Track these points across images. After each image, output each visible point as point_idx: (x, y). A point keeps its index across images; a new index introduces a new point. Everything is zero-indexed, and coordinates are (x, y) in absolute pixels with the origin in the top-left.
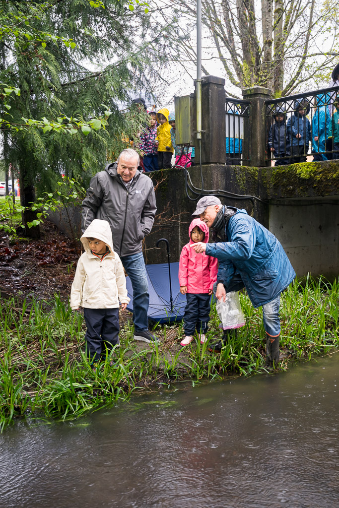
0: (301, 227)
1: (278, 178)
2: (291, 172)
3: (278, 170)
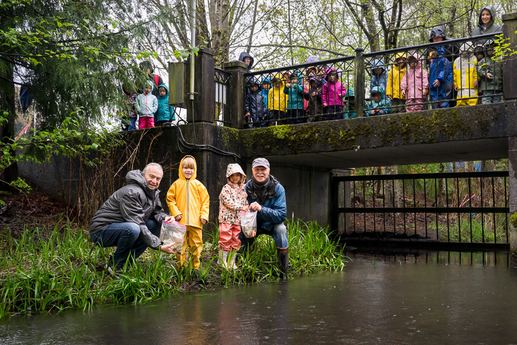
1: (257, 138)
2: (268, 133)
3: (256, 132)
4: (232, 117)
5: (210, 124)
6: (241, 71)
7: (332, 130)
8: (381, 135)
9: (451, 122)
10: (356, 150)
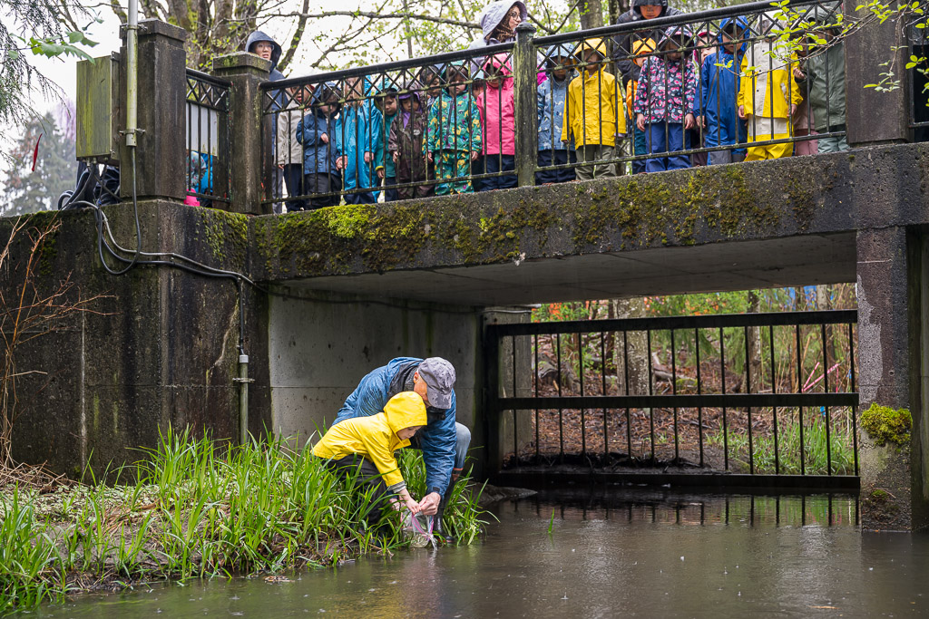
0: (329, 346)
1: (291, 237)
2: (316, 225)
3: (289, 221)
4: (234, 185)
5: (177, 202)
6: (254, 77)
7: (462, 216)
8: (572, 228)
9: (731, 197)
10: (518, 263)
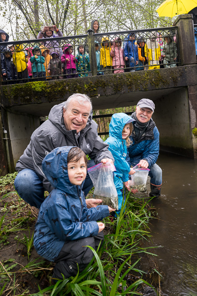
1: (17, 92)
2: (27, 88)
3: (16, 87)
7: (78, 84)
8: (113, 87)
9: (156, 78)
10: (98, 97)
